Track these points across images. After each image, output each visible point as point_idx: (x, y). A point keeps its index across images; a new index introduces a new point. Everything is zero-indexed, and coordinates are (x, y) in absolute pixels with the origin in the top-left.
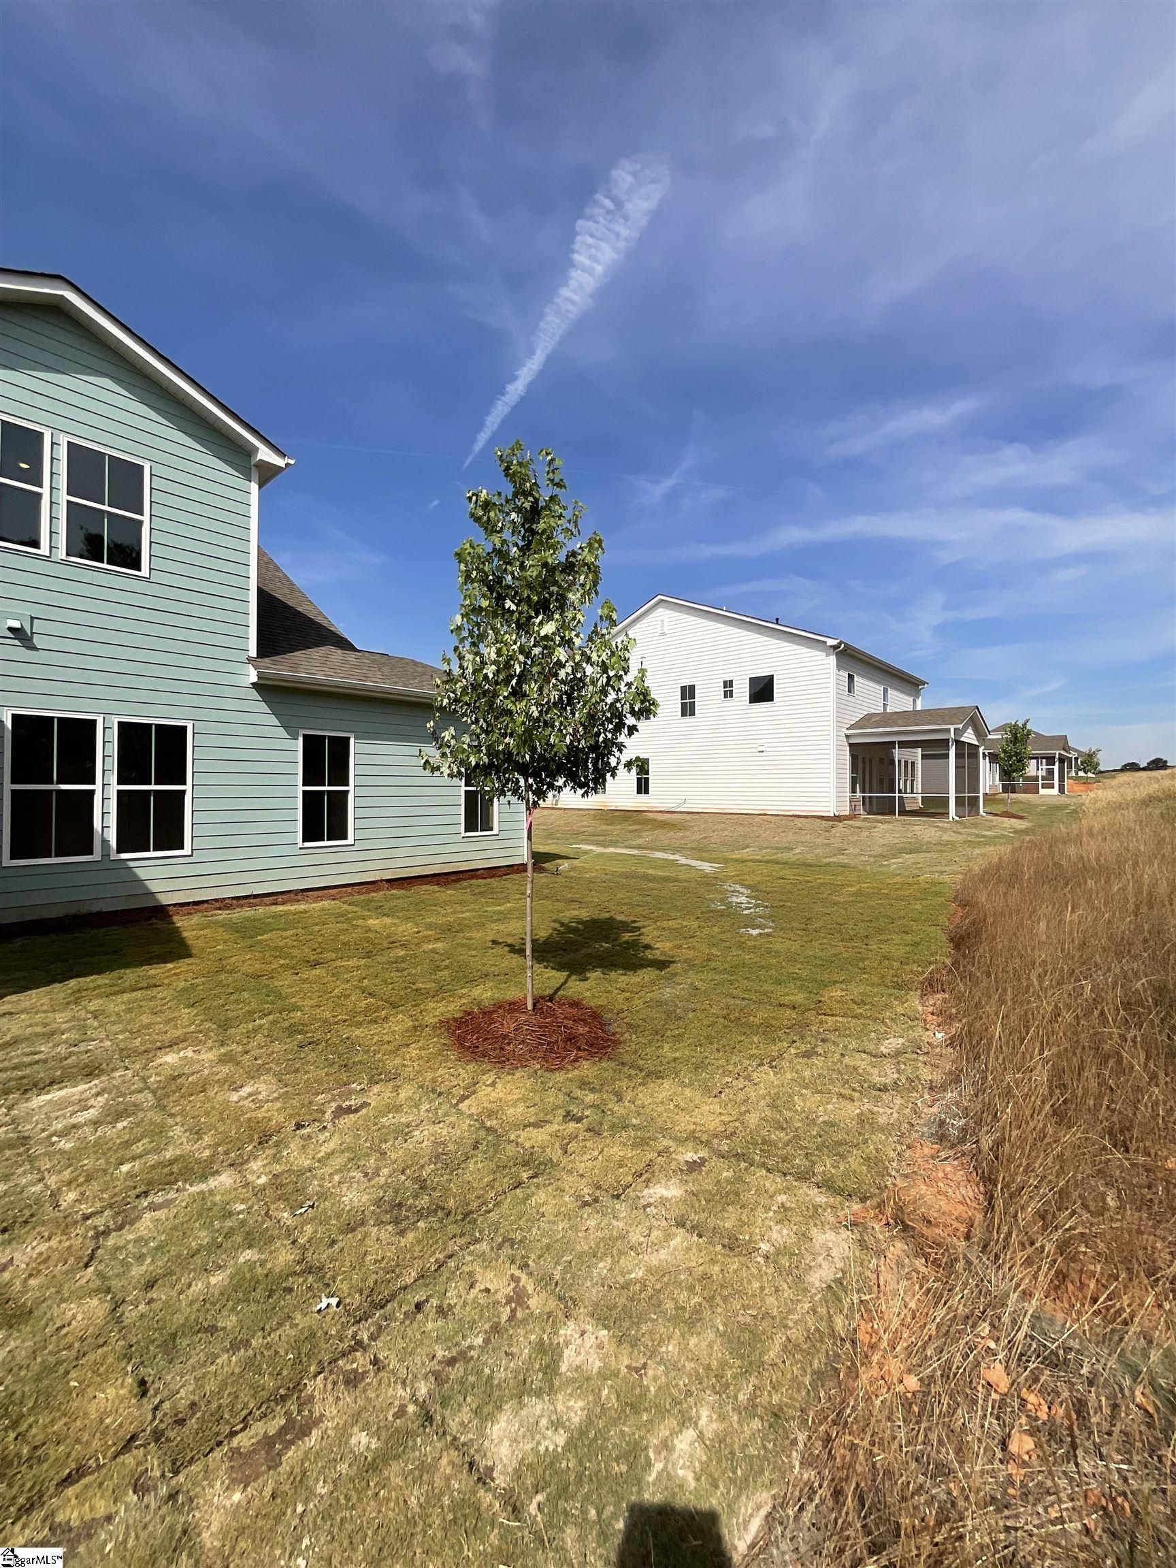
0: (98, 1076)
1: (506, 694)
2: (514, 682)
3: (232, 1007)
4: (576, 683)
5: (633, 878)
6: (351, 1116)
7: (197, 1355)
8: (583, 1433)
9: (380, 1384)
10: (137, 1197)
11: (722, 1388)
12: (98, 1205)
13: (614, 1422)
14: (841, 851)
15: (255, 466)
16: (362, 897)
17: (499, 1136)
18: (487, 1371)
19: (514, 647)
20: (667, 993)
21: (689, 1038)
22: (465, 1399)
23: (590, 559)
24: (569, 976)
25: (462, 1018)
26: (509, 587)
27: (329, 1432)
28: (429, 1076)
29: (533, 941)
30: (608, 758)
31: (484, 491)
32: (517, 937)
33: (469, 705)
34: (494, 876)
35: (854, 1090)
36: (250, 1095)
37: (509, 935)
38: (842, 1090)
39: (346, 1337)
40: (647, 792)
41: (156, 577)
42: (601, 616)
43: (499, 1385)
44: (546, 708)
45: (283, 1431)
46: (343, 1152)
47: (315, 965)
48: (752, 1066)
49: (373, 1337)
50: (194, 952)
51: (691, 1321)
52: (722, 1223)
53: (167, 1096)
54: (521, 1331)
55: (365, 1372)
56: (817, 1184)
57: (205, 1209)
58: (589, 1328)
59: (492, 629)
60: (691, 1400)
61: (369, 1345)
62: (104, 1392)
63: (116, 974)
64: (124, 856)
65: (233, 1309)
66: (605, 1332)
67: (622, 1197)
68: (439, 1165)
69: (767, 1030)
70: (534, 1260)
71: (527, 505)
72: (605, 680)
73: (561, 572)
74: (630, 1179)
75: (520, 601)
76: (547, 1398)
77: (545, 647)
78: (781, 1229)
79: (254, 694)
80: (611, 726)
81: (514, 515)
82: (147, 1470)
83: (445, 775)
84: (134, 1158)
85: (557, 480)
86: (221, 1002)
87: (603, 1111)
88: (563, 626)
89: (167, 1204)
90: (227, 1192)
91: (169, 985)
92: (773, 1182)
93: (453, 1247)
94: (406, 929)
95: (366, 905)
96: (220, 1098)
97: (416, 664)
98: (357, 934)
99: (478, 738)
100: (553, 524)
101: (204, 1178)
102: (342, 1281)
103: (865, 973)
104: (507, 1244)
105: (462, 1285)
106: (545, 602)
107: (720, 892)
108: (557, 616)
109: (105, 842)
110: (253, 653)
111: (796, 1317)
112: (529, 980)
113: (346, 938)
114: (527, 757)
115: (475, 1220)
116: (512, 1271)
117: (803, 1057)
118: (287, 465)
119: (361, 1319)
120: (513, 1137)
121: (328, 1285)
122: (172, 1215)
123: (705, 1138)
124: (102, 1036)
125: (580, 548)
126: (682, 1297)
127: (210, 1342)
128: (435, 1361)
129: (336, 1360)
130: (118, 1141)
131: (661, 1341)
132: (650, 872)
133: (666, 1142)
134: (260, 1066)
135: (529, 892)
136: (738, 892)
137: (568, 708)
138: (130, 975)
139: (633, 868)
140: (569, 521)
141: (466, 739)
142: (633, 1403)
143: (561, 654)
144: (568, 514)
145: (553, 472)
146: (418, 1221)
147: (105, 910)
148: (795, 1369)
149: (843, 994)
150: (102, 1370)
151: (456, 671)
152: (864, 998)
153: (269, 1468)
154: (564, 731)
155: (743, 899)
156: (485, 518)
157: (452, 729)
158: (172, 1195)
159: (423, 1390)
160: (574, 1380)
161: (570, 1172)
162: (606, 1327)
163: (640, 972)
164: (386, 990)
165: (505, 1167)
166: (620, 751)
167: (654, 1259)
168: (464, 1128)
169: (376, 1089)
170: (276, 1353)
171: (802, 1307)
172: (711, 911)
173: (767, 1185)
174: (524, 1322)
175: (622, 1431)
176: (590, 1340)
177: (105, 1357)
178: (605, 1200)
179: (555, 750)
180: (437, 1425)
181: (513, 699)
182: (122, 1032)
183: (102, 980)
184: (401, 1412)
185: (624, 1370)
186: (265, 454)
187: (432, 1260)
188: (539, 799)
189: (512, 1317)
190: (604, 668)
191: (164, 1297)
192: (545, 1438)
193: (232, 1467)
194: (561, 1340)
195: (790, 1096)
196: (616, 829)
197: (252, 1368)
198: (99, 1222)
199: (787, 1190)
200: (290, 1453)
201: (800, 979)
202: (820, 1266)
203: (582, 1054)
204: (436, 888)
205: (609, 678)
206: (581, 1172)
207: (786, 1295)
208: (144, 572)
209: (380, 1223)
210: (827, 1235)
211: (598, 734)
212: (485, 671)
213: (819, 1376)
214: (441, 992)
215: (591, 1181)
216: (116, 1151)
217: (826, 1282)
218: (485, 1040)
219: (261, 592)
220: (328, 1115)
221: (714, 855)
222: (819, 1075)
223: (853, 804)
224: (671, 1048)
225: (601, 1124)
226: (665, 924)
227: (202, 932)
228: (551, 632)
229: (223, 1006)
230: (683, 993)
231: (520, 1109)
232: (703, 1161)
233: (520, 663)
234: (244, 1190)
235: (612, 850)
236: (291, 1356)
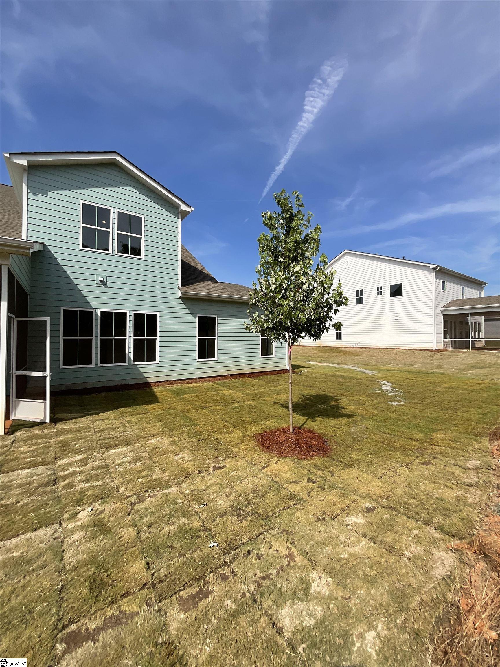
0: (130, 445)
1: (279, 297)
2: (283, 292)
3: (174, 423)
4: (310, 291)
5: (335, 376)
6: (220, 470)
7: (167, 556)
8: (322, 622)
9: (235, 582)
10: (144, 492)
11: (388, 616)
12: (132, 493)
13: (337, 620)
14: (440, 367)
15: (180, 212)
16: (221, 381)
17: (280, 485)
18: (279, 585)
19: (283, 277)
20: (353, 429)
21: (364, 451)
22: (270, 596)
23: (315, 236)
24: (308, 419)
25: (262, 434)
26: (280, 252)
27: (216, 597)
28: (250, 457)
29: (292, 403)
30: (325, 324)
31: (269, 212)
32: (284, 401)
33: (264, 302)
34: (273, 374)
35: (453, 484)
36: (182, 458)
37: (281, 400)
38: (446, 483)
39: (221, 559)
40: (340, 338)
41: (146, 258)
42: (320, 261)
43: (284, 593)
44: (297, 303)
45: (198, 593)
46: (217, 484)
47: (204, 408)
48: (397, 466)
49: (232, 562)
50: (160, 401)
51: (373, 582)
52: (385, 539)
53: (153, 455)
54: (292, 571)
55: (229, 576)
56: (434, 527)
57: (168, 501)
58: (323, 575)
59: (273, 270)
60: (373, 618)
61: (230, 565)
62: (135, 565)
63: (134, 407)
64: (136, 363)
65: (179, 540)
66: (330, 579)
67: (336, 519)
68: (255, 495)
69: (404, 450)
70: (297, 541)
71: (288, 216)
72: (323, 289)
73: (303, 243)
74: (339, 512)
75: (285, 257)
76: (305, 603)
77: (296, 276)
78: (416, 546)
79: (180, 301)
80: (326, 309)
81: (282, 221)
82: (150, 598)
83: (254, 332)
84: (143, 477)
85: (300, 204)
86: (170, 420)
87: (325, 480)
88: (304, 267)
89: (154, 496)
90: (175, 494)
91: (152, 413)
92: (411, 523)
93: (262, 530)
94: (238, 395)
95: (223, 385)
96: (171, 458)
97: (241, 286)
98: (219, 397)
99: (268, 316)
100: (299, 223)
101: (167, 488)
102: (219, 536)
103: (455, 426)
104: (285, 532)
105: (267, 547)
106: (296, 257)
107: (377, 384)
108: (301, 263)
109: (130, 358)
110: (180, 285)
111: (425, 589)
112: (291, 420)
113: (214, 398)
114: (289, 324)
115: (271, 520)
116: (288, 545)
117: (424, 465)
118: (192, 210)
119: (226, 553)
120: (285, 487)
121: (213, 537)
122: (156, 501)
123: (374, 497)
124: (131, 430)
125: (311, 232)
126: (367, 570)
127: (171, 552)
128: (256, 577)
129: (217, 568)
130: (137, 470)
131: (357, 589)
132: (343, 374)
133: (355, 497)
134: (185, 447)
135: (290, 382)
136: (386, 384)
137: (307, 302)
138: (139, 408)
139: (335, 372)
140: (306, 221)
141: (263, 316)
142: (345, 614)
143: (303, 279)
144: (305, 218)
145: (298, 201)
146: (247, 517)
147: (130, 383)
148: (426, 614)
149: (444, 436)
150: (134, 556)
151: (258, 289)
152: (456, 439)
153: (194, 607)
154: (305, 312)
155: (389, 388)
156: (270, 224)
157: (257, 312)
158: (156, 493)
159: (252, 588)
160: (317, 598)
161: (312, 505)
162: (331, 577)
163: (340, 419)
164: (231, 420)
165: (282, 499)
166: (331, 320)
167: (352, 550)
168: (264, 481)
169: (229, 460)
170: (195, 561)
171: (429, 586)
172: (373, 393)
173: (408, 524)
174: (293, 567)
175: (340, 625)
176: (324, 582)
177: (135, 551)
178: (328, 519)
179: (301, 320)
180: (259, 604)
181: (283, 299)
182: (137, 429)
183: (130, 409)
184: (244, 595)
185: (340, 598)
186: (184, 207)
187: (254, 534)
188: (294, 342)
189: (288, 565)
190: (322, 284)
191: (154, 531)
192: (305, 620)
193: (180, 604)
194: (311, 578)
195: (417, 482)
196: (326, 355)
197: (186, 566)
198: (132, 499)
199: (418, 528)
200: (201, 603)
201: (420, 427)
202: (438, 567)
203: (316, 454)
204: (249, 379)
205: (325, 288)
206: (316, 505)
207: (420, 578)
208: (142, 257)
209: (232, 515)
210: (441, 553)
211: (320, 313)
212: (271, 288)
213: (439, 620)
214: (253, 422)
215: (321, 510)
216: (137, 473)
217: (441, 576)
218: (272, 444)
219: (182, 262)
220: (211, 469)
221: (373, 367)
222: (433, 475)
223: (446, 344)
224: (356, 454)
225: (325, 485)
226: (351, 398)
227: (162, 393)
228: (298, 270)
229: (171, 422)
230: (361, 430)
231: (288, 475)
232: (374, 508)
233: (285, 284)
234: (181, 495)
235: (325, 364)
236: (200, 563)
